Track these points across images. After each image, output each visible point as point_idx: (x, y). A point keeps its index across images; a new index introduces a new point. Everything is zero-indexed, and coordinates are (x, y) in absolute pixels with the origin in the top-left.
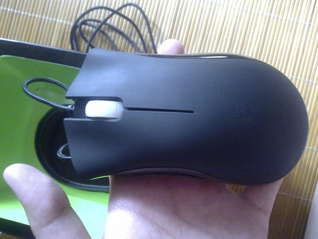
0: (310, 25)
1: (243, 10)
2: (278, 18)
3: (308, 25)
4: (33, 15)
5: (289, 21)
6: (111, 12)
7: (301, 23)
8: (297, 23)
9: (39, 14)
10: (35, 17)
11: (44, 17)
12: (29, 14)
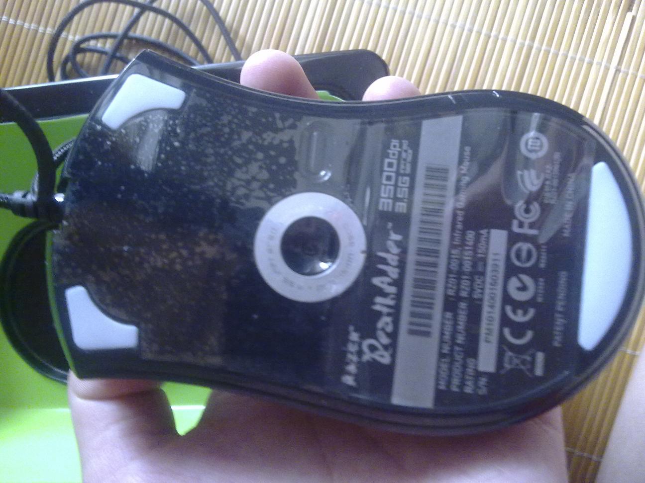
0: (618, 71)
1: (471, 31)
2: (548, 52)
3: (615, 70)
4: (19, 22)
5: (573, 59)
6: (137, 10)
7: (599, 66)
8: (590, 64)
9: (31, 23)
10: (22, 27)
11: (41, 29)
12: (11, 21)
